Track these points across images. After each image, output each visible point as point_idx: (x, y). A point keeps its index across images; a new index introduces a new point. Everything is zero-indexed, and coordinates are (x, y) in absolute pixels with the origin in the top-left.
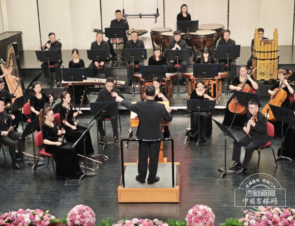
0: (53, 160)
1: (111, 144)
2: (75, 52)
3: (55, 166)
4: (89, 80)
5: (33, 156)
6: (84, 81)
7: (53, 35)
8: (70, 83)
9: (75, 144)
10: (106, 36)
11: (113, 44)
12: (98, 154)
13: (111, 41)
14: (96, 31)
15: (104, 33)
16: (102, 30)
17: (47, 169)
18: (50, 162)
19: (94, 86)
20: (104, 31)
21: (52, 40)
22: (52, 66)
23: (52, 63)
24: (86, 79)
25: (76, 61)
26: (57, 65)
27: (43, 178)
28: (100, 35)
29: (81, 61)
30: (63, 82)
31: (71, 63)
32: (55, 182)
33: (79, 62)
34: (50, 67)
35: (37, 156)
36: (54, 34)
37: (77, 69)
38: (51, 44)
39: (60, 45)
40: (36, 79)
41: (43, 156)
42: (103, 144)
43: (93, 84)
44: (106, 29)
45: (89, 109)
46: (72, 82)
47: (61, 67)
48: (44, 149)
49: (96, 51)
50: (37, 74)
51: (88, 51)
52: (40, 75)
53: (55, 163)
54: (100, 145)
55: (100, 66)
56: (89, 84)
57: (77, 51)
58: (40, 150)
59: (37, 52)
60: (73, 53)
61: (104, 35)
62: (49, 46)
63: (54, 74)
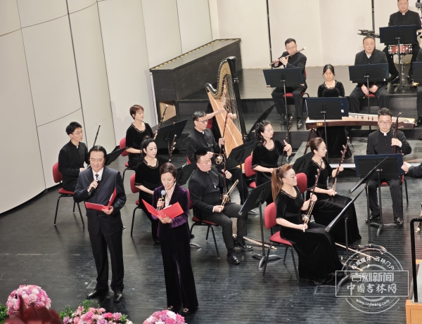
0: (294, 250)
1: (391, 227)
2: (329, 71)
3: (297, 262)
4: (353, 117)
5: (261, 244)
6: (344, 119)
7: (293, 42)
8: (320, 122)
9: (331, 225)
10: (381, 42)
11: (392, 55)
12: (369, 243)
13: (390, 50)
14: (363, 33)
15: (378, 37)
16: (374, 32)
17: (283, 267)
18: (289, 254)
19: (360, 127)
20: (377, 32)
21: (290, 52)
22: (290, 95)
23: (289, 90)
24: (347, 116)
25: (331, 85)
26: (297, 92)
27: (276, 282)
28: (370, 40)
29: (339, 86)
30: (308, 121)
31: (322, 89)
32: (298, 288)
33: (336, 87)
34: (286, 95)
35: (266, 243)
36: (295, 41)
37: (331, 99)
38: (289, 57)
39: (304, 59)
40: (264, 116)
41: (277, 244)
42: (377, 227)
43: (358, 125)
44: (381, 29)
45: (353, 166)
46: (323, 121)
47: (305, 96)
48: (279, 233)
49: (364, 68)
50: (265, 108)
51: (351, 68)
52: (270, 110)
53: (296, 257)
54: (372, 229)
55: (370, 93)
56: (352, 125)
57: (332, 69)
58: (272, 235)
59: (266, 72)
60: (325, 71)
61: (378, 40)
62: (285, 61)
63: (293, 107)
